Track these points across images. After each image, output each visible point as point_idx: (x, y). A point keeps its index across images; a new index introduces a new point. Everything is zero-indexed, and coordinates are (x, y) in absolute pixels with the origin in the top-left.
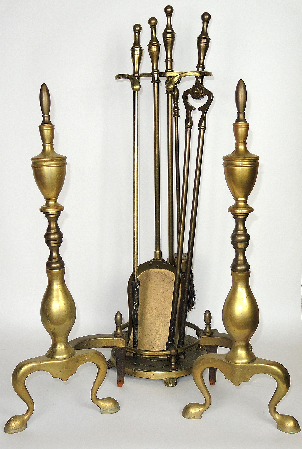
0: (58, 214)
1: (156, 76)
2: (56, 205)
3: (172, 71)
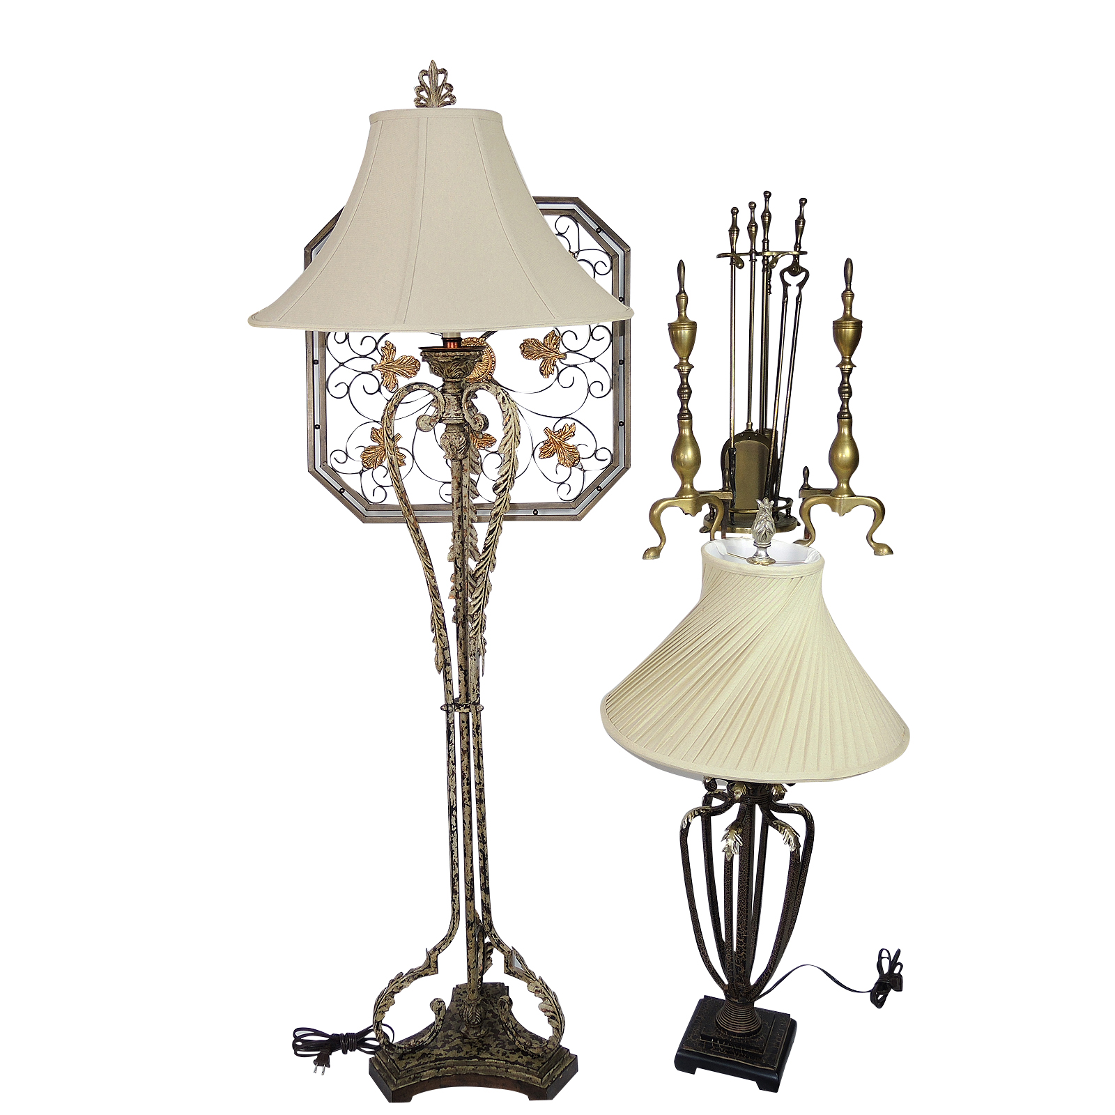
0: (689, 371)
1: (753, 254)
2: (688, 364)
3: (768, 251)
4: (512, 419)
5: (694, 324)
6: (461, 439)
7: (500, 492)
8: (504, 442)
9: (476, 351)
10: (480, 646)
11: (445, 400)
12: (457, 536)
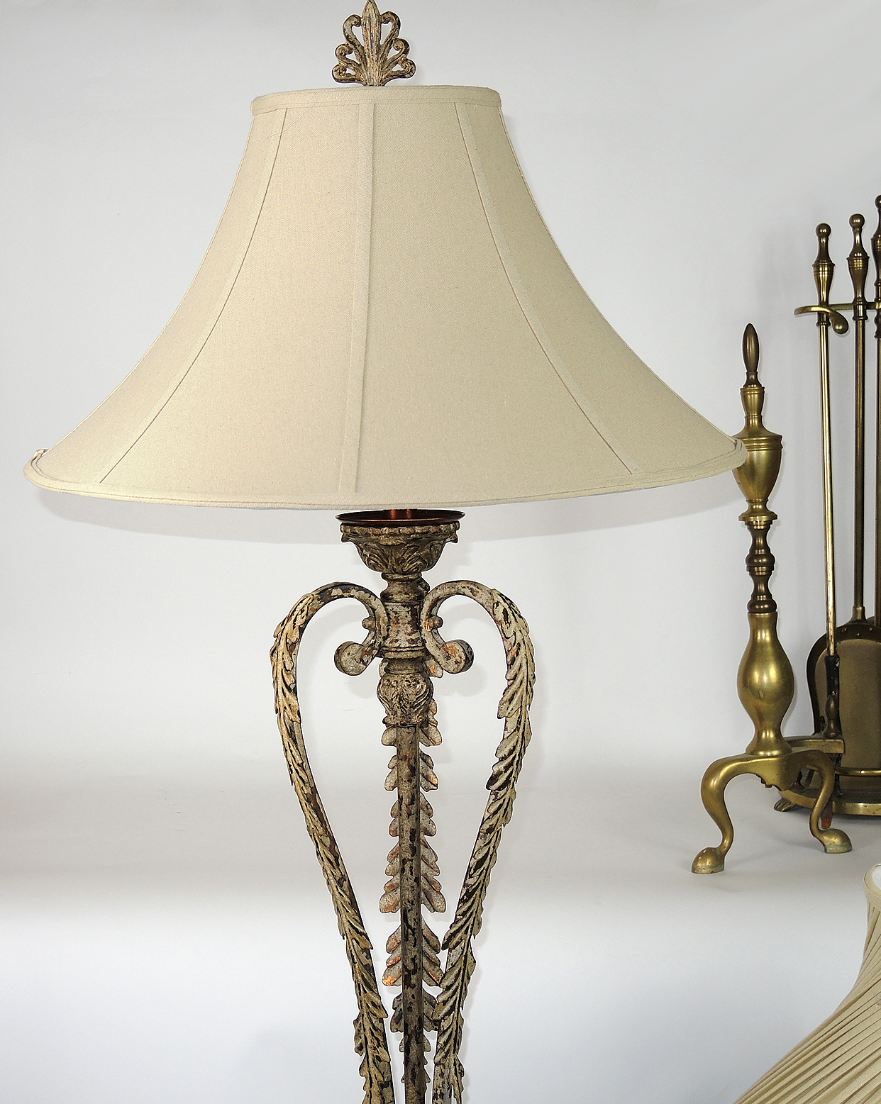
0: (768, 525)
1: (860, 307)
2: (765, 511)
4: (522, 651)
5: (777, 439)
6: (418, 686)
7: (499, 789)
8: (508, 696)
9: (449, 523)
10: (453, 1078)
11: (388, 614)
12: (407, 869)
